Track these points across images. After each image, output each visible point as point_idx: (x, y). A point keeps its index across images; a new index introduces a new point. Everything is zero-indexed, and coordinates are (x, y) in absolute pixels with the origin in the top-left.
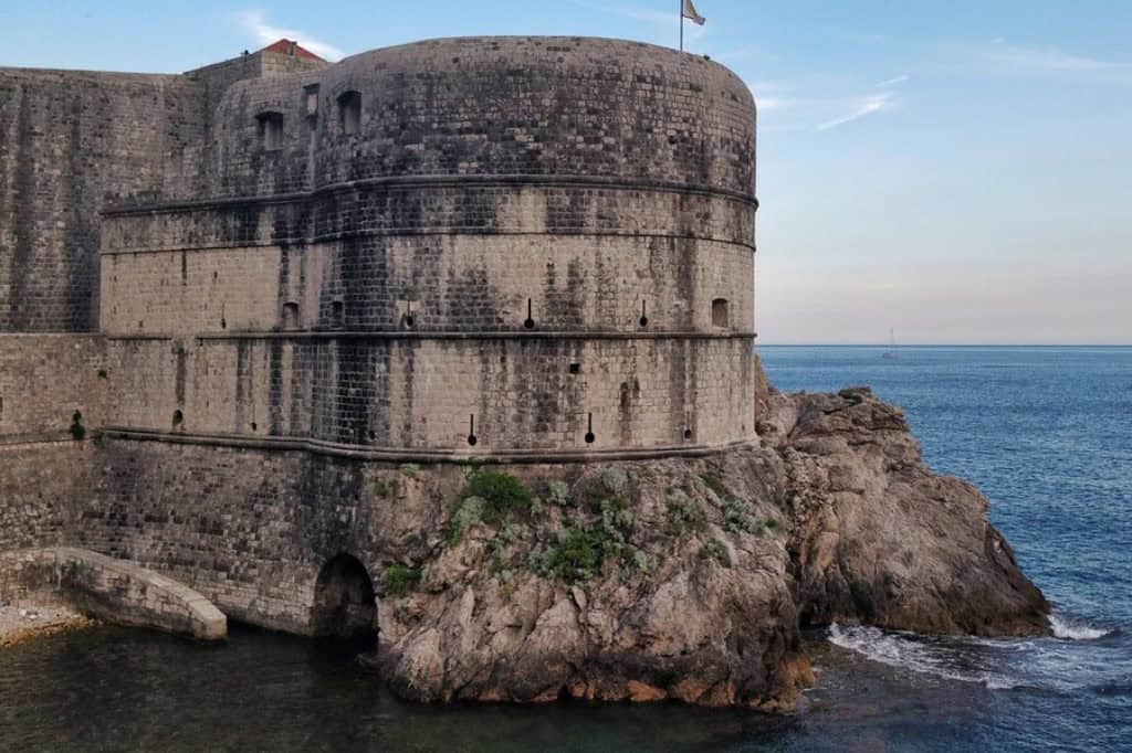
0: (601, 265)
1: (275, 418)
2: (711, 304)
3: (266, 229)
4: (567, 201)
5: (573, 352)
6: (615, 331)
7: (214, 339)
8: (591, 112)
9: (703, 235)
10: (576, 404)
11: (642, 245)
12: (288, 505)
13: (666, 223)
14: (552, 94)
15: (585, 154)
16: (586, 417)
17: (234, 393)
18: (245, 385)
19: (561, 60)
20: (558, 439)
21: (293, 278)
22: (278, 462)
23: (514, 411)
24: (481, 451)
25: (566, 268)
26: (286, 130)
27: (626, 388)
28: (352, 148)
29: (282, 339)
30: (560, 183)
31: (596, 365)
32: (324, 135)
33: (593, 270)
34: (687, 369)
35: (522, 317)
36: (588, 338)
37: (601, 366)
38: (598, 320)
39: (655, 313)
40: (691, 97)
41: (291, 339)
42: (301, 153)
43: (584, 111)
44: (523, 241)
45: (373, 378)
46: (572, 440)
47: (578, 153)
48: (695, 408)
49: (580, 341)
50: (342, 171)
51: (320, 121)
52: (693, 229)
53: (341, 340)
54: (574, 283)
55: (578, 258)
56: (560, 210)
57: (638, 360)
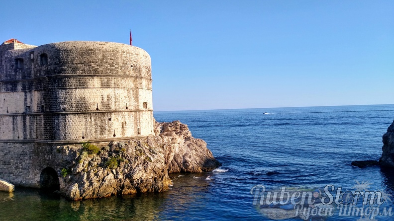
0: (115, 95)
1: (25, 135)
2: (143, 103)
3: (20, 87)
4: (106, 80)
5: (109, 115)
6: (120, 110)
7: (5, 116)
8: (111, 59)
9: (140, 88)
10: (111, 128)
11: (126, 90)
12: (30, 156)
13: (131, 85)
14: (101, 55)
15: (110, 69)
16: (113, 130)
17: (12, 129)
18: (15, 127)
19: (103, 47)
20: (106, 136)
21: (29, 100)
22: (26, 146)
23: (94, 130)
24: (86, 140)
25: (106, 96)
26: (25, 63)
27: (123, 123)
28: (45, 67)
29: (26, 115)
30: (104, 76)
31: (115, 119)
32: (36, 64)
33: (113, 96)
34: (138, 118)
35: (95, 108)
36: (113, 112)
37: (117, 119)
38: (115, 108)
39: (129, 106)
41: (29, 115)
42: (30, 68)
44: (95, 90)
45: (54, 124)
46: (110, 136)
47: (108, 69)
48: (140, 127)
49: (111, 113)
50: (42, 73)
51: (35, 60)
52: (138, 86)
53: (44, 115)
54: (109, 99)
55: (109, 94)
56: (104, 82)
57: (126, 117)
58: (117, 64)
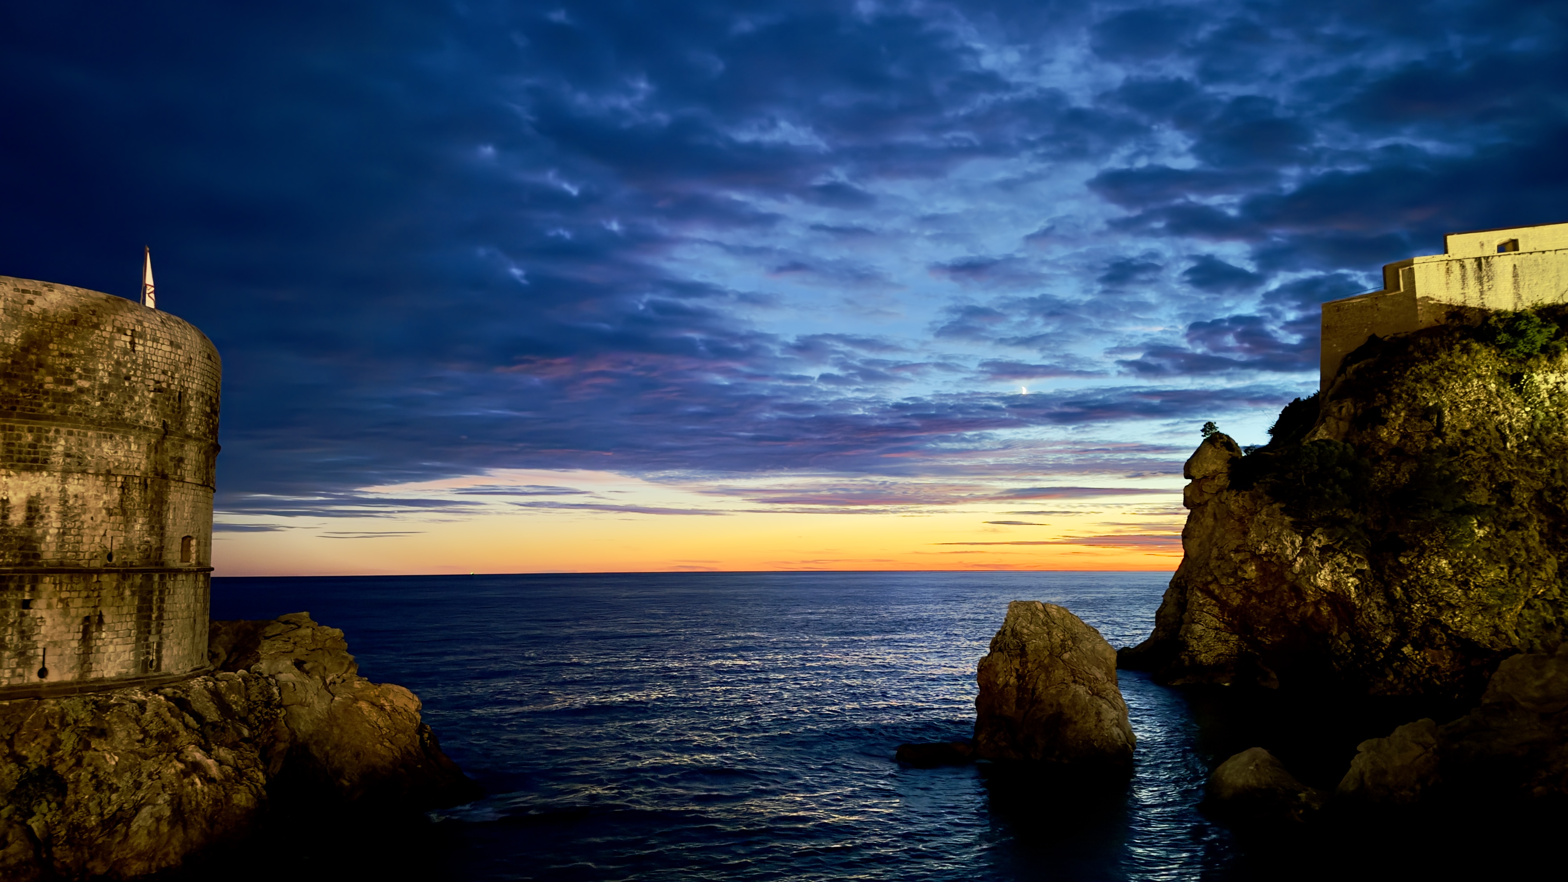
0: (66, 501)
2: (181, 540)
4: (30, 438)
5: (27, 588)
6: (78, 565)
8: (62, 355)
9: (176, 477)
10: (29, 639)
11: (113, 484)
13: (139, 464)
15: (55, 394)
16: (40, 652)
19: (31, 302)
20: (5, 676)
25: (24, 504)
27: (89, 621)
30: (22, 420)
31: (55, 600)
33: (55, 507)
34: (154, 602)
36: (46, 573)
37: (61, 600)
38: (59, 556)
39: (124, 548)
40: (171, 352)
43: (56, 353)
46: (21, 675)
47: (46, 392)
48: (161, 638)
49: (37, 575)
52: (166, 472)
54: (34, 518)
55: (38, 495)
56: (20, 446)
57: (104, 593)
58: (89, 374)
